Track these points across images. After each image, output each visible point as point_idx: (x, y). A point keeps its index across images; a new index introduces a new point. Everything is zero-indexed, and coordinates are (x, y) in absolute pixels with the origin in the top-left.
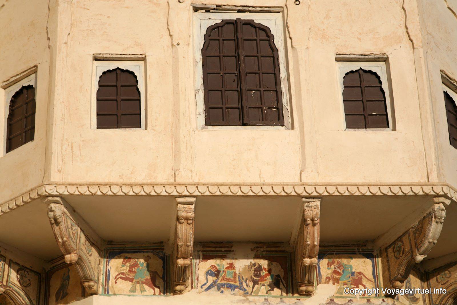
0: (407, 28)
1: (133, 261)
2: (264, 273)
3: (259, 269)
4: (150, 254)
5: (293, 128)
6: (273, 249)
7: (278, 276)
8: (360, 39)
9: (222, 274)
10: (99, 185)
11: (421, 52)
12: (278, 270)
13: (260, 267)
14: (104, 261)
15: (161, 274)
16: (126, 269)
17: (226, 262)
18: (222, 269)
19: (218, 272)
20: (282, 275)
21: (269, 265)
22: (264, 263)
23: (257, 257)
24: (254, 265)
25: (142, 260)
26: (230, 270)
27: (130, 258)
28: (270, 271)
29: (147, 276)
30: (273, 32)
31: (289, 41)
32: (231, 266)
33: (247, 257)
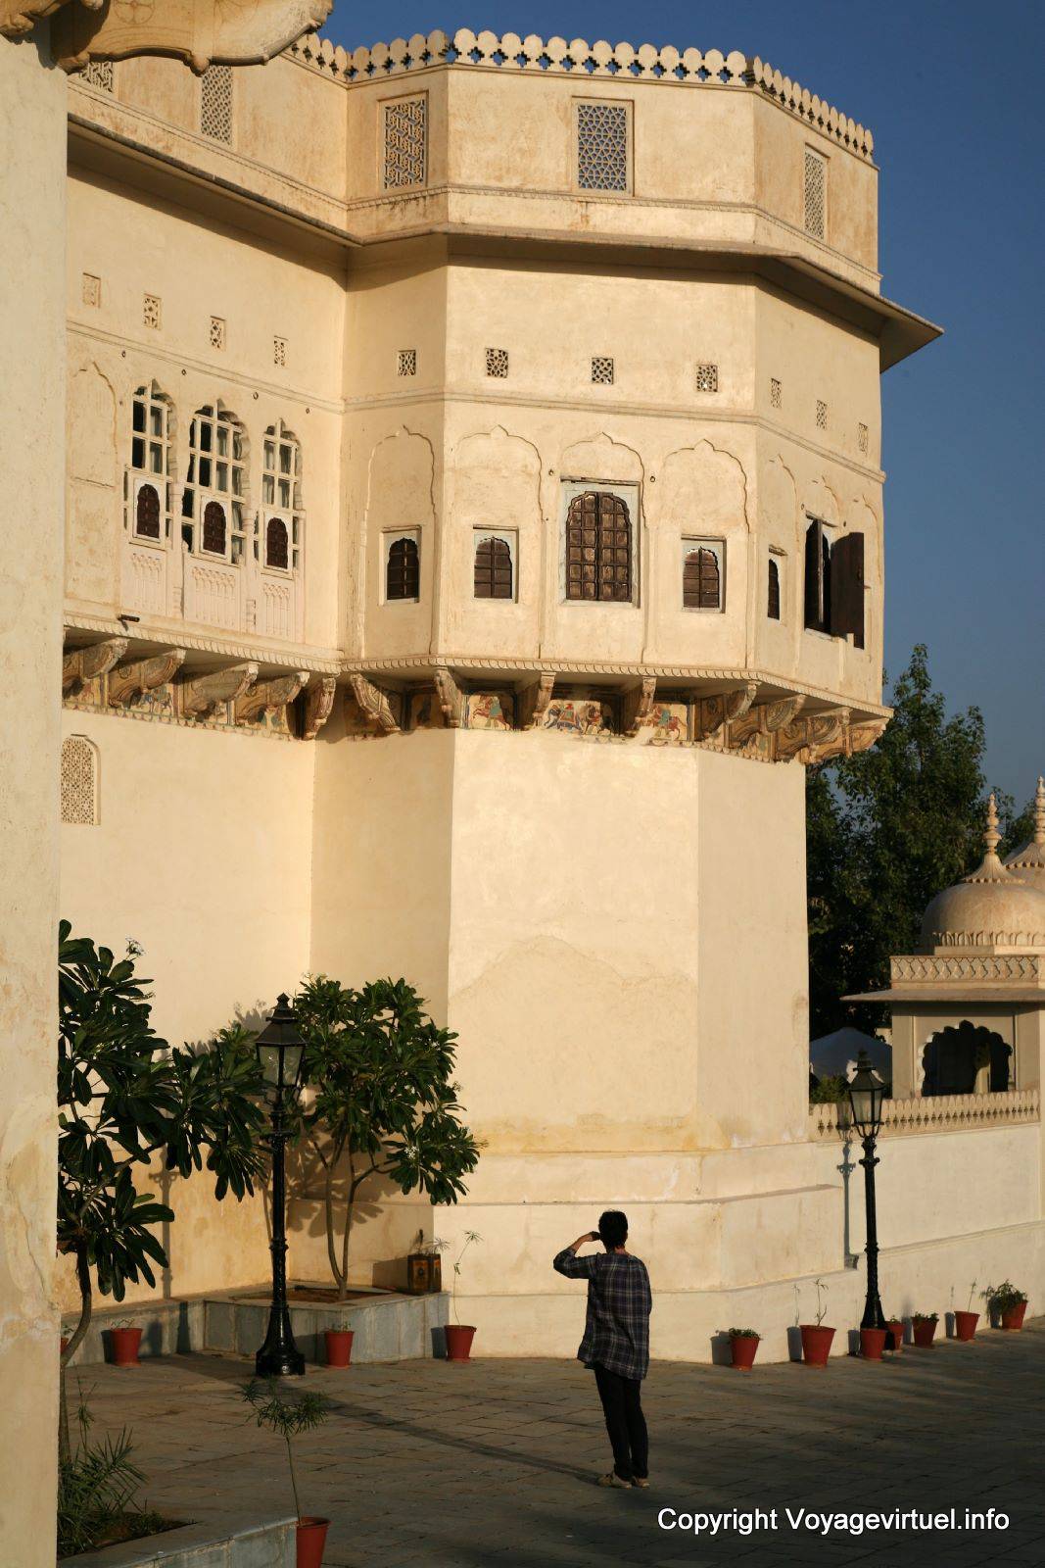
0: (745, 511)
1: (489, 698)
2: (597, 714)
3: (593, 710)
4: (503, 692)
5: (639, 607)
6: (606, 692)
7: (608, 717)
8: (703, 520)
9: (562, 714)
10: (480, 659)
11: (755, 536)
12: (608, 711)
13: (594, 708)
14: (465, 697)
15: (511, 710)
16: (482, 706)
17: (566, 703)
18: (563, 709)
19: (559, 711)
20: (612, 716)
21: (601, 707)
22: (597, 705)
23: (591, 699)
24: (590, 706)
25: (496, 698)
26: (569, 711)
27: (487, 696)
28: (602, 712)
29: (500, 713)
30: (629, 507)
31: (642, 517)
32: (570, 706)
33: (583, 699)
